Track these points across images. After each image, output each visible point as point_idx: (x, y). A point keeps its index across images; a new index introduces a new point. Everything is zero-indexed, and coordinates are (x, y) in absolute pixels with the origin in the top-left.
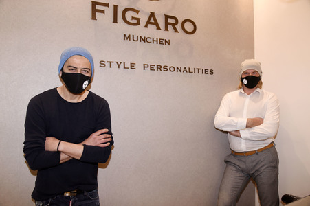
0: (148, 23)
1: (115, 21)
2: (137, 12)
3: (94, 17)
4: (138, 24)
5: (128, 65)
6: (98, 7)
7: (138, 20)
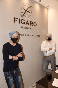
0: (27, 23)
1: (19, 23)
2: (24, 20)
3: (15, 22)
4: (24, 24)
5: (22, 35)
6: (16, 19)
7: (24, 22)
